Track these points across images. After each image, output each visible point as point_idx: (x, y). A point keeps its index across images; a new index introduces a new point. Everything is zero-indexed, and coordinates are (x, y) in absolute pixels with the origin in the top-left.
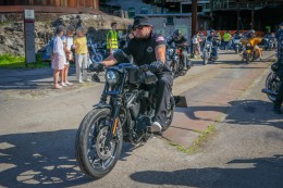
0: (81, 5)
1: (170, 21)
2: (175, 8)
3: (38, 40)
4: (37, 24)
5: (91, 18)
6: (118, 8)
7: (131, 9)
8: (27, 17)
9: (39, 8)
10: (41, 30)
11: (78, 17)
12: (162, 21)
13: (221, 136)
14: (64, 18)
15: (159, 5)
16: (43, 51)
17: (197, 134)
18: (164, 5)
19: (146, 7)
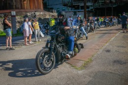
0: (36, 8)
1: (75, 14)
2: (77, 7)
3: (17, 24)
4: (17, 17)
5: (40, 14)
6: (52, 9)
7: (58, 9)
8: (12, 14)
9: (17, 10)
10: (19, 20)
11: (34, 14)
12: (72, 14)
14: (29, 14)
15: (70, 7)
16: (20, 29)
18: (73, 7)
19: (64, 8)
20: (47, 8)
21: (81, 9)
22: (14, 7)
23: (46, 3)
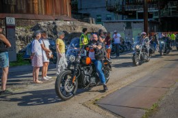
0: (57, 13)
1: (129, 26)
2: (132, 15)
3: (19, 42)
4: (17, 29)
5: (66, 24)
6: (88, 15)
7: (98, 16)
8: (8, 23)
10: (22, 34)
11: (54, 23)
12: (123, 25)
13: (162, 111)
14: (42, 24)
15: (120, 13)
16: (24, 52)
17: (145, 111)
18: (124, 13)
19: (110, 15)
20: (78, 13)
21: (139, 18)
22: (12, 8)
23: (76, 5)
